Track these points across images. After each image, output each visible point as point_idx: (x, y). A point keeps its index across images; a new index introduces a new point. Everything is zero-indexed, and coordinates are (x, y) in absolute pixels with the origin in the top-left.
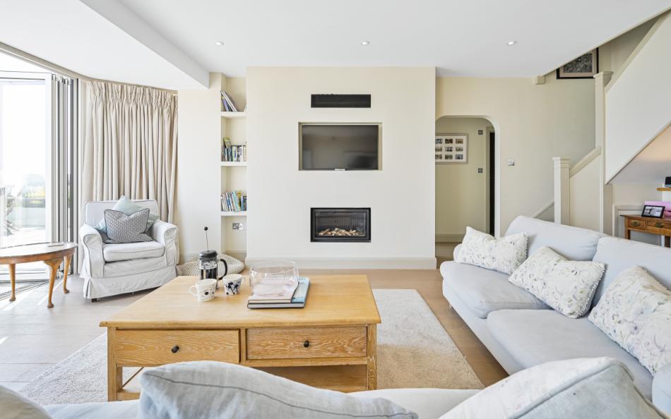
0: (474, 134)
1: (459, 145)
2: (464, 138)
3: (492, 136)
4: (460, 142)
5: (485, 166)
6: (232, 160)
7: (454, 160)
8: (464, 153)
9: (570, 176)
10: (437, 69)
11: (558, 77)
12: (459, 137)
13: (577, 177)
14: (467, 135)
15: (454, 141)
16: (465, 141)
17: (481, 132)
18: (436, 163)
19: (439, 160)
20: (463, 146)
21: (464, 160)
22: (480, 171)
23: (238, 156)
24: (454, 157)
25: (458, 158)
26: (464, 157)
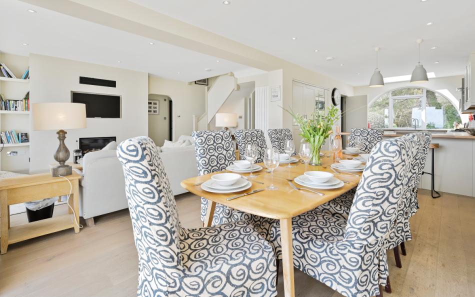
0: (162, 100)
1: (155, 106)
2: (157, 102)
3: (171, 102)
4: (155, 104)
5: (167, 116)
6: (10, 110)
7: (152, 113)
8: (157, 110)
9: (198, 121)
10: (148, 74)
11: (195, 83)
12: (155, 102)
13: (200, 122)
14: (159, 101)
15: (152, 103)
16: (158, 104)
17: (165, 100)
18: (149, 114)
19: (150, 113)
20: (157, 106)
21: (157, 113)
22: (165, 118)
23: (16, 107)
24: (152, 111)
25: (155, 112)
26: (158, 111)
